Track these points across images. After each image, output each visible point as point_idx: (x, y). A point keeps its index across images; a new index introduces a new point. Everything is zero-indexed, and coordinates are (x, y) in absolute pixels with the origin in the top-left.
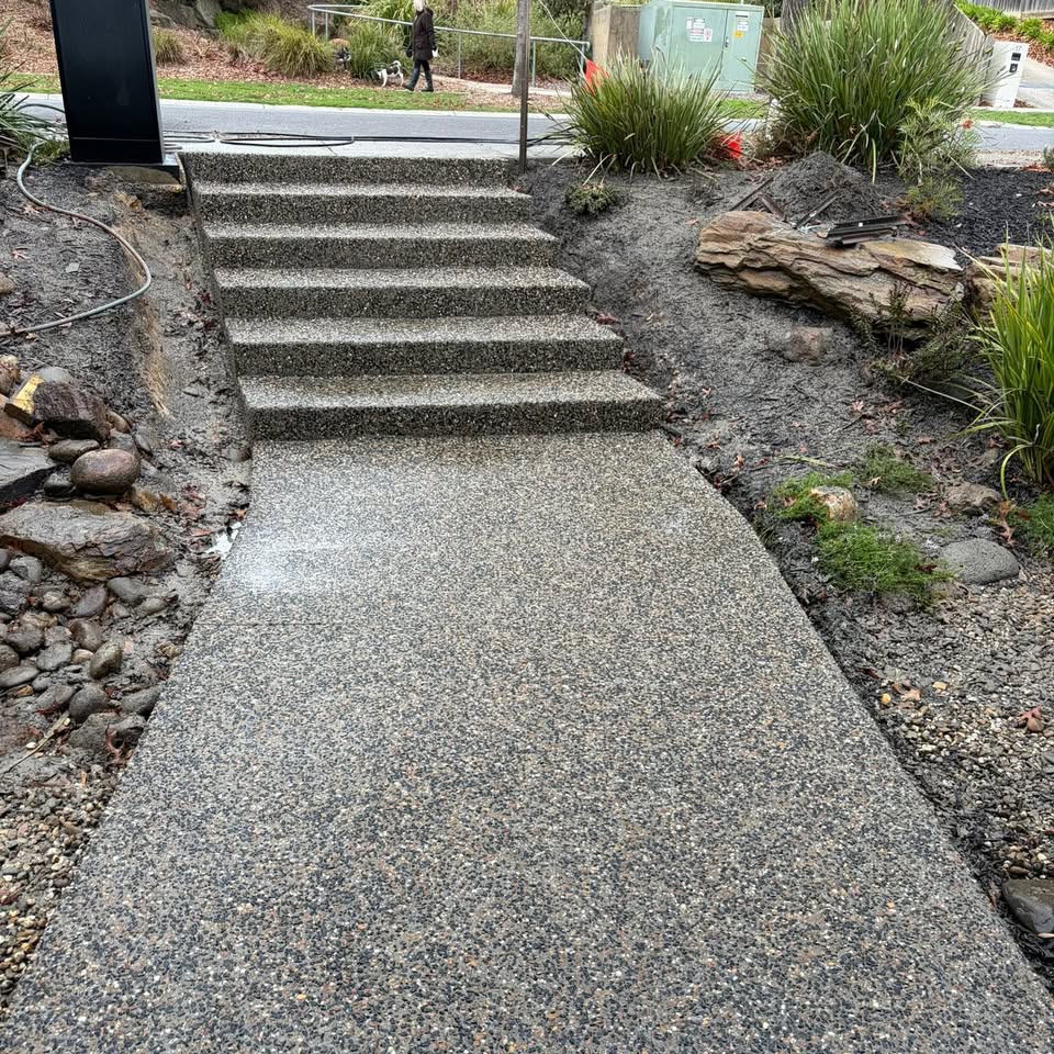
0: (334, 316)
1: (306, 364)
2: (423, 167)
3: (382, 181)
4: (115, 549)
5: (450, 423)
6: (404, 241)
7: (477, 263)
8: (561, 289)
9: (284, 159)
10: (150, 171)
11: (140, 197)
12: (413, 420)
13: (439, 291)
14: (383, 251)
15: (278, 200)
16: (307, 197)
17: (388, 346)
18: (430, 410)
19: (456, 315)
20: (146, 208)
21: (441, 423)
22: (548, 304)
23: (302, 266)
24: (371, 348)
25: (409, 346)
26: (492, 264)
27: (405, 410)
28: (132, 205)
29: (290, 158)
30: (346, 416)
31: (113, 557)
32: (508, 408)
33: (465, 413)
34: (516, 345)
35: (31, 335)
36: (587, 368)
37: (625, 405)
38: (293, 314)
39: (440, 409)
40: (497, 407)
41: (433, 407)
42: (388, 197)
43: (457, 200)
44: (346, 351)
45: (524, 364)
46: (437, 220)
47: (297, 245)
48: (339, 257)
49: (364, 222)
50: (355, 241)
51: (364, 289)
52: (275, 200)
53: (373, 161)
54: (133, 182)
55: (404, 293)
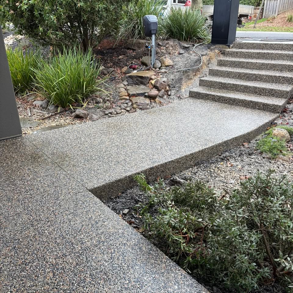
0: (230, 78)
1: (212, 85)
2: (288, 46)
3: (276, 49)
4: (140, 104)
5: (227, 101)
6: (259, 63)
7: (277, 70)
8: (287, 77)
9: (253, 44)
10: (224, 46)
11: (221, 51)
12: (219, 99)
13: (255, 74)
14: (254, 65)
15: (242, 52)
16: (248, 52)
17: (229, 84)
18: (223, 97)
19: (258, 81)
20: (221, 54)
21: (225, 100)
22: (283, 81)
23: (235, 67)
24: (225, 84)
25: (234, 85)
26: (281, 71)
27: (217, 96)
28: (218, 53)
29: (255, 43)
30: (206, 95)
31: (139, 105)
32: (240, 100)
33: (230, 99)
34: (259, 88)
35: (168, 73)
36: (277, 97)
37: (270, 105)
38: (222, 76)
39: (225, 97)
40: (237, 99)
41: (223, 96)
42: (268, 53)
43: (286, 54)
44: (220, 84)
45: (260, 93)
46: (279, 59)
47: (235, 62)
48: (243, 66)
49: (261, 59)
50: (247, 62)
51: (237, 72)
52: (241, 52)
53: (275, 44)
54: (220, 48)
55: (246, 74)
